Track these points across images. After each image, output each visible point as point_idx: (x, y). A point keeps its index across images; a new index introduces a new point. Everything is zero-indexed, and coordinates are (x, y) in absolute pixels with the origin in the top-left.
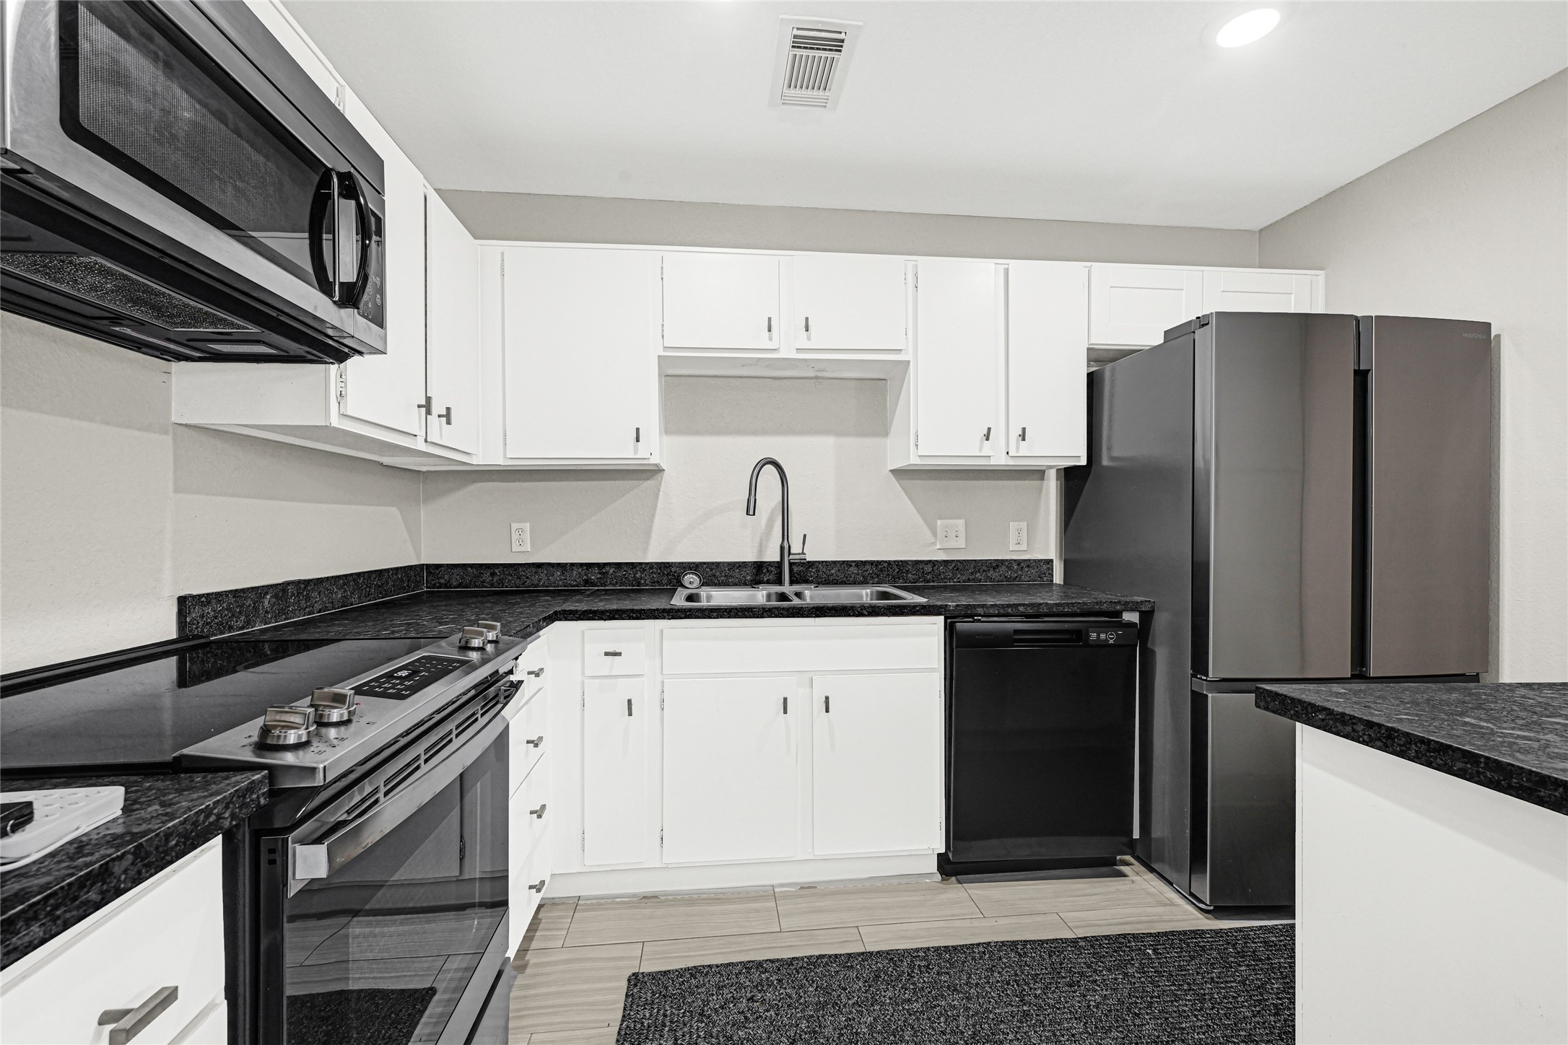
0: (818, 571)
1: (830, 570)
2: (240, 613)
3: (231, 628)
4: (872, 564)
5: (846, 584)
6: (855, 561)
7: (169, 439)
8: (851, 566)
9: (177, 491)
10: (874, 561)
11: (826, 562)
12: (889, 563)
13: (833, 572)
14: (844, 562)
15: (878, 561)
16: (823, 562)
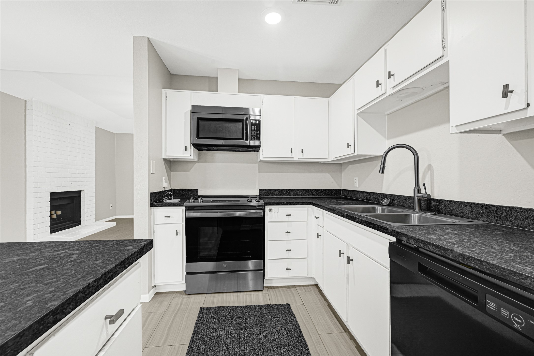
0: (445, 206)
1: (452, 207)
2: (270, 193)
3: (268, 196)
4: (482, 207)
5: (462, 217)
6: (469, 203)
7: (257, 165)
8: (466, 206)
9: (259, 172)
10: (485, 204)
11: (450, 201)
12: (497, 207)
13: (454, 208)
14: (461, 202)
15: (487, 205)
16: (448, 201)
